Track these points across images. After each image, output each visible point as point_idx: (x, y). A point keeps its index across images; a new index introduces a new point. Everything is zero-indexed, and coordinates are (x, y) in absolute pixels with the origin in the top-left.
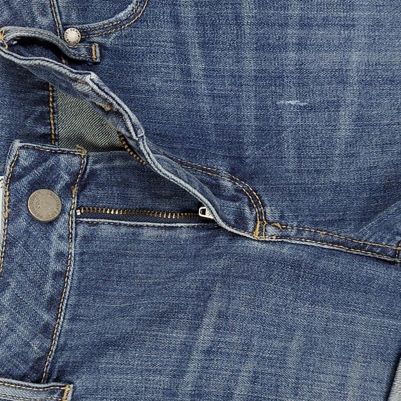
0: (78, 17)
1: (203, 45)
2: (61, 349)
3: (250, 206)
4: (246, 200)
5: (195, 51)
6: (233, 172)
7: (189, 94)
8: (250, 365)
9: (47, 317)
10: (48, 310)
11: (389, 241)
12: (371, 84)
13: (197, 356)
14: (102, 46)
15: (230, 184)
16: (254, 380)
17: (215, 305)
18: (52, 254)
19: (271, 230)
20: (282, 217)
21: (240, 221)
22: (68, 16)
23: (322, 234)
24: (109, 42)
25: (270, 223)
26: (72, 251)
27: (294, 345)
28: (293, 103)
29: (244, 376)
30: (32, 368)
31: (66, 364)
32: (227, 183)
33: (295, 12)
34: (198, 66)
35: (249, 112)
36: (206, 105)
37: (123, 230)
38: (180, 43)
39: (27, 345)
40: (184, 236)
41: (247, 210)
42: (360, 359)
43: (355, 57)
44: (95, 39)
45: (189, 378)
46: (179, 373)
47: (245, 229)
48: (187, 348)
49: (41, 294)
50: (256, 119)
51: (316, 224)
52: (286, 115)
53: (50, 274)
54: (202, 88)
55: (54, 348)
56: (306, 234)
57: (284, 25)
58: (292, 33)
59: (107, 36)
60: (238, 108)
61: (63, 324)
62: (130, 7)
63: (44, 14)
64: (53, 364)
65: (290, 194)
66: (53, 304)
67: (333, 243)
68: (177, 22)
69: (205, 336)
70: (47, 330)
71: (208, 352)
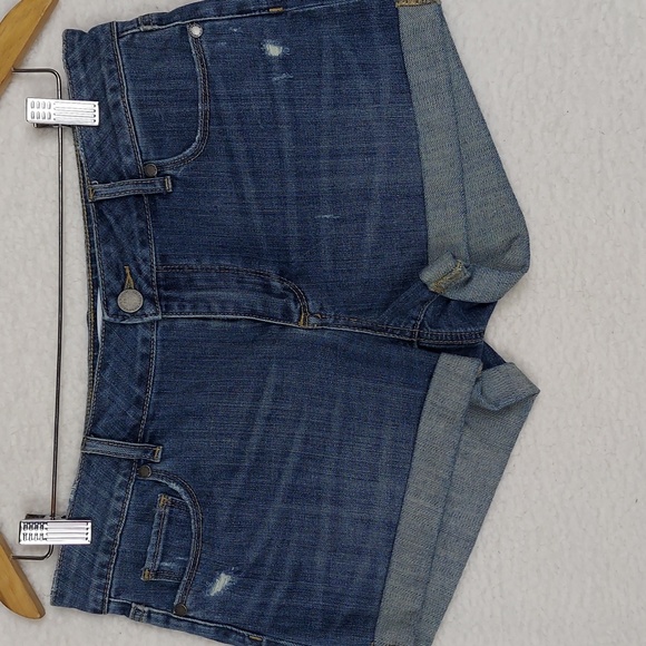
0: (155, 154)
1: (253, 174)
2: (151, 418)
3: (296, 301)
4: (292, 297)
5: (247, 179)
6: (282, 274)
7: (245, 213)
8: (302, 430)
9: (138, 391)
10: (140, 385)
11: (406, 324)
12: (390, 200)
13: (259, 421)
14: (173, 178)
15: (278, 285)
16: (306, 441)
17: (272, 380)
18: (139, 339)
19: (313, 320)
20: (321, 309)
21: (287, 315)
22: (147, 153)
23: (353, 321)
24: (179, 174)
25: (312, 315)
26: (154, 337)
27: (336, 412)
28: (327, 216)
29: (298, 439)
30: (129, 434)
31: (156, 431)
32: (276, 284)
33: (325, 146)
34: (250, 191)
35: (293, 227)
36: (258, 221)
37: (195, 322)
38: (235, 173)
39: (125, 414)
40: (243, 326)
41: (292, 305)
42: (390, 423)
43: (377, 179)
44: (168, 172)
45: (254, 440)
46: (246, 436)
47: (291, 321)
48: (252, 415)
49: (133, 372)
50: (299, 231)
51: (349, 313)
52: (323, 227)
53: (138, 356)
54: (255, 208)
55: (145, 418)
56: (341, 321)
57: (317, 157)
58: (324, 163)
59: (178, 169)
60: (284, 223)
61: (151, 397)
62: (194, 145)
63: (128, 154)
64: (145, 430)
65: (328, 291)
66: (142, 381)
67: (363, 328)
68: (231, 156)
69: (265, 405)
70: (139, 402)
71: (268, 418)
